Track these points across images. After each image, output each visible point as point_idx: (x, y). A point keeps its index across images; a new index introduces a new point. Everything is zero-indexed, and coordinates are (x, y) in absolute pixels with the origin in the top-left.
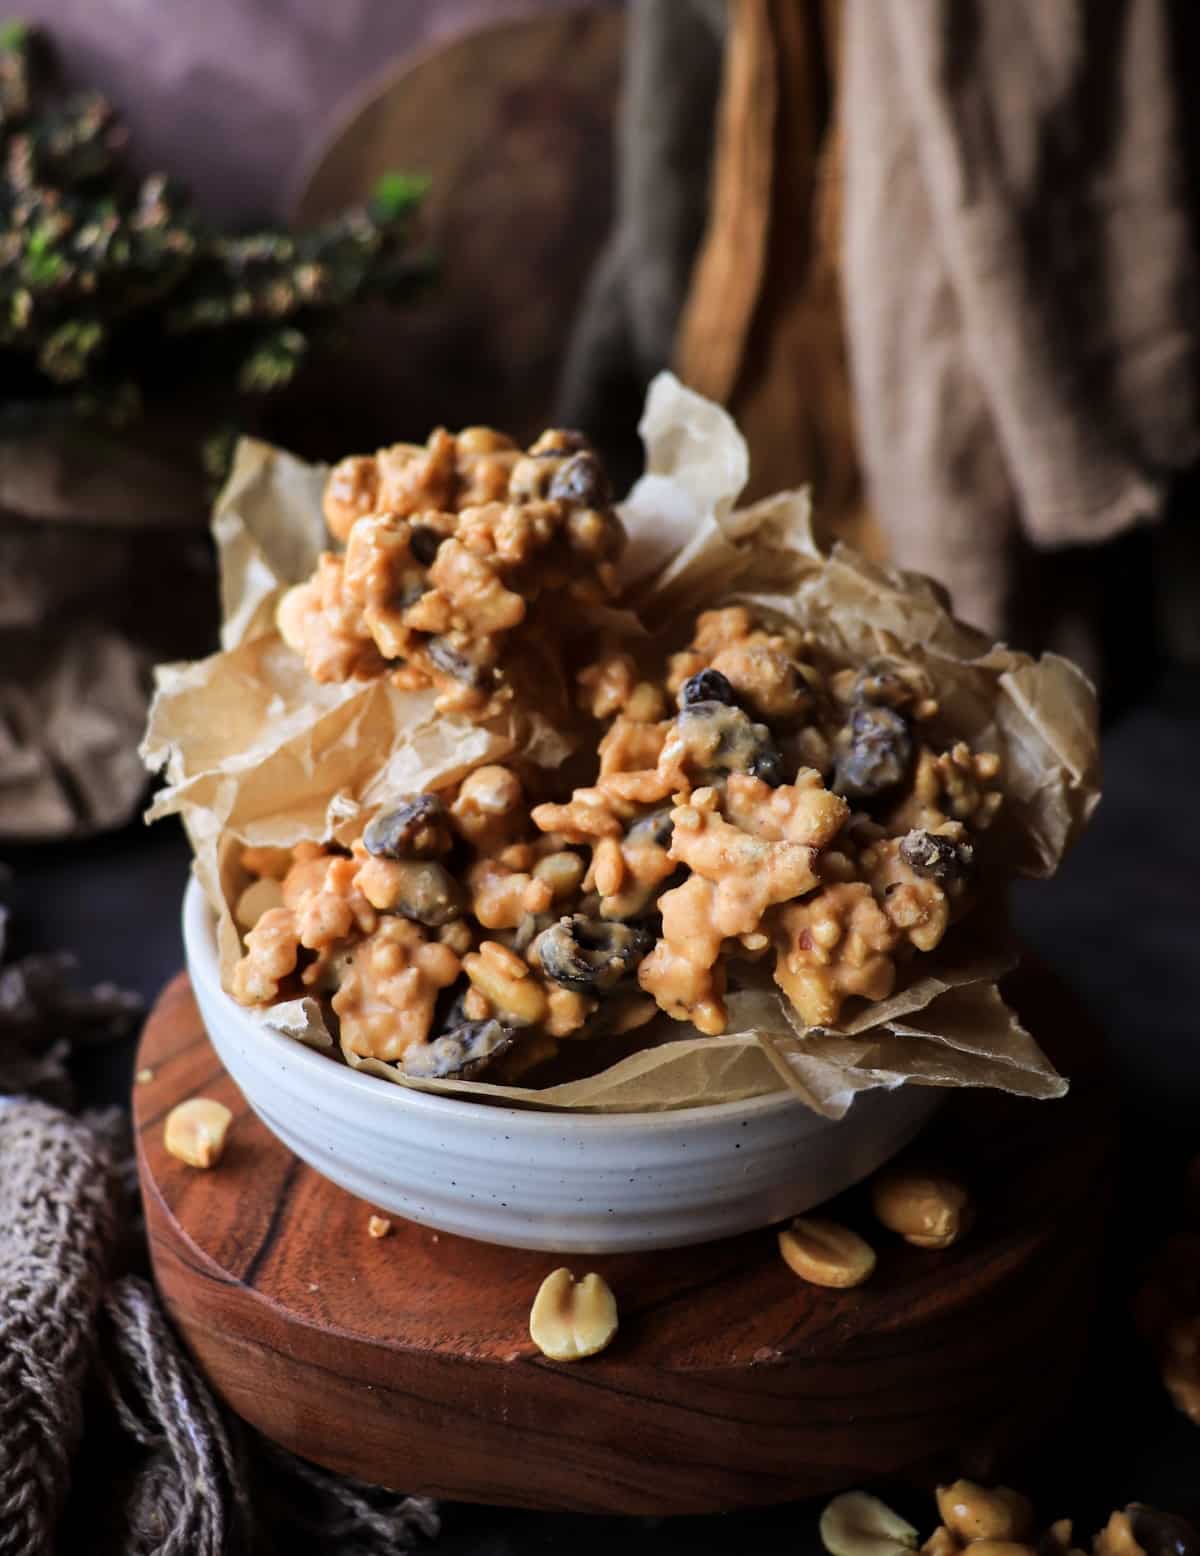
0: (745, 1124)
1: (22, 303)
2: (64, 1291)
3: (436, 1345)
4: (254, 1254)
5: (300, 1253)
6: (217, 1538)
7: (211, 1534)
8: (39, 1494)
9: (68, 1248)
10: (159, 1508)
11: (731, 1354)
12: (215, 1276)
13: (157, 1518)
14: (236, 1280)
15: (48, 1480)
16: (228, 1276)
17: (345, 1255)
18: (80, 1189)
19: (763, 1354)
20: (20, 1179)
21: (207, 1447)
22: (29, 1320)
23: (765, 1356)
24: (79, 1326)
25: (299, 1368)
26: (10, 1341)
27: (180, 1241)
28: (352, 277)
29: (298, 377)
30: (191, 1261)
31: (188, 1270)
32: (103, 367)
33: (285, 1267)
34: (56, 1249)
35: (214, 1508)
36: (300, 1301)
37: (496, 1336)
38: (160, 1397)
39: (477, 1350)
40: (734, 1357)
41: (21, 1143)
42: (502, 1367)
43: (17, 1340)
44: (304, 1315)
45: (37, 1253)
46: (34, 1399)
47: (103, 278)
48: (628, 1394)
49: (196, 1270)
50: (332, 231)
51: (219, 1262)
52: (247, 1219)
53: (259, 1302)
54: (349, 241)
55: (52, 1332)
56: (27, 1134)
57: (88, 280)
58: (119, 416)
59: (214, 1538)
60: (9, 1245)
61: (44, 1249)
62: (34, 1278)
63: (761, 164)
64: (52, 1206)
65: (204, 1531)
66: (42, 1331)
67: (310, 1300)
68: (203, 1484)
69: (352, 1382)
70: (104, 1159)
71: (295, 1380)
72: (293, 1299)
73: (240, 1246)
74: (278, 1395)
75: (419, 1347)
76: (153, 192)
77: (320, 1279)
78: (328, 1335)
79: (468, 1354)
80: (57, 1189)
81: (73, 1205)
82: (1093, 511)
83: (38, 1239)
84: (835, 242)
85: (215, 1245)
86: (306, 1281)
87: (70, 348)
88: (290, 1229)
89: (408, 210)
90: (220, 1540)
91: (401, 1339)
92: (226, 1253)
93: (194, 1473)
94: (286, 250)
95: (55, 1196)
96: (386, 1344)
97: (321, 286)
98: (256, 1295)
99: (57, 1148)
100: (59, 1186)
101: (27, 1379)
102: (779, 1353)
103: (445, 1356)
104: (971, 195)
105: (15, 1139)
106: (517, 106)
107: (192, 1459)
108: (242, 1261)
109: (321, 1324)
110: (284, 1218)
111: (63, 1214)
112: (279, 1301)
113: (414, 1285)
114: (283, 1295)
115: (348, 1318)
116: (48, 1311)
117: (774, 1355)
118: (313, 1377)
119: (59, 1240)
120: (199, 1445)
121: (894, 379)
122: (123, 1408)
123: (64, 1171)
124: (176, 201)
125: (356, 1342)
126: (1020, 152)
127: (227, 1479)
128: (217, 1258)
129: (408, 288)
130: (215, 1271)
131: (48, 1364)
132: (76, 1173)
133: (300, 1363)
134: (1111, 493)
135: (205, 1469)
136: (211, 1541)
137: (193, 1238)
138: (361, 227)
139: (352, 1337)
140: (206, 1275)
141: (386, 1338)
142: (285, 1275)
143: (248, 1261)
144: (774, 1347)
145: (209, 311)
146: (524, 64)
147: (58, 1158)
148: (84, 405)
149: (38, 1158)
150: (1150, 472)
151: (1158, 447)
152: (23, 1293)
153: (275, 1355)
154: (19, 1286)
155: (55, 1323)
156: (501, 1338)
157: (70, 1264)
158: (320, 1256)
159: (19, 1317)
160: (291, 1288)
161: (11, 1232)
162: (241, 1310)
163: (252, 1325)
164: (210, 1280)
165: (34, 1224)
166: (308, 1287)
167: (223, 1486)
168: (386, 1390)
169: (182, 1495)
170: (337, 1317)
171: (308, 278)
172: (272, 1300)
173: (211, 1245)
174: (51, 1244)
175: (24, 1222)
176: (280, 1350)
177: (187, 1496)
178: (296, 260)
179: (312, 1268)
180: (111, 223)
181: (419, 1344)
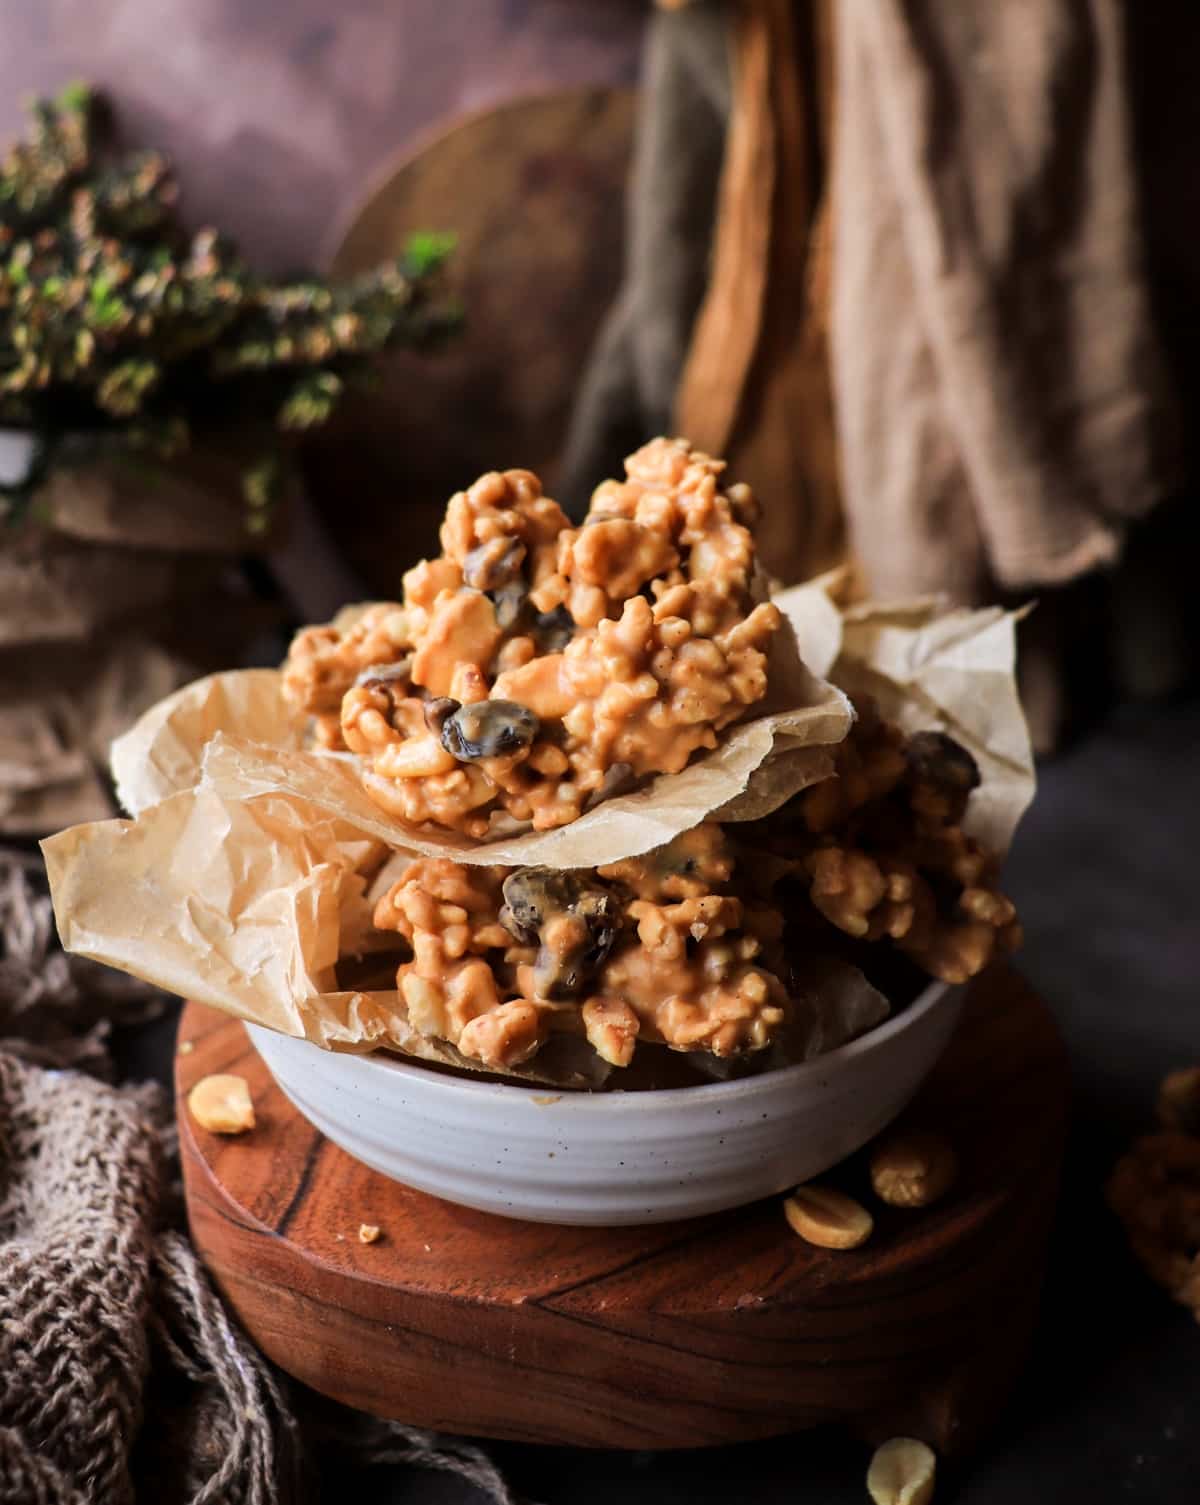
1: (85, 343)
2: (123, 1240)
3: (451, 1289)
4: (286, 1207)
5: (328, 1207)
6: (268, 1461)
7: (262, 1458)
8: (121, 1421)
9: (120, 1201)
10: (213, 1437)
11: (718, 1299)
12: (250, 1226)
13: (212, 1447)
14: (270, 1230)
15: (129, 1409)
16: (262, 1226)
17: (370, 1209)
18: (127, 1150)
19: (746, 1300)
20: (72, 1142)
21: (254, 1378)
22: (99, 1265)
23: (748, 1301)
24: (140, 1271)
25: (326, 1311)
26: (87, 1284)
27: (218, 1195)
28: (384, 326)
29: (333, 416)
30: (227, 1213)
31: (226, 1222)
32: (155, 403)
33: (313, 1219)
34: (110, 1203)
35: (264, 1433)
36: (329, 1249)
37: (506, 1281)
38: (208, 1335)
39: (488, 1294)
40: (720, 1302)
41: (72, 1111)
42: (512, 1309)
43: (93, 1283)
44: (331, 1262)
45: (92, 1206)
46: (112, 1335)
47: (159, 323)
48: (625, 1335)
49: (233, 1221)
50: (365, 284)
51: (255, 1215)
52: (280, 1176)
53: (290, 1251)
54: (381, 294)
55: (120, 1276)
56: (77, 1104)
57: (145, 324)
58: (168, 450)
59: (266, 1461)
60: (66, 1201)
61: (98, 1202)
62: (95, 1230)
63: (759, 232)
64: (102, 1165)
65: (256, 1455)
66: (111, 1275)
67: (337, 1249)
68: (253, 1412)
69: (374, 1324)
70: (148, 1126)
71: (321, 1322)
72: (321, 1248)
73: (273, 1200)
74: (305, 1337)
75: (436, 1290)
76: (204, 244)
77: (347, 1230)
78: (353, 1280)
79: (481, 1297)
80: (106, 1150)
81: (121, 1165)
82: (1056, 554)
83: (92, 1194)
84: (825, 304)
85: (251, 1200)
86: (333, 1231)
87: (127, 385)
88: (319, 1186)
89: (435, 266)
90: (271, 1462)
91: (420, 1283)
92: (260, 1206)
93: (244, 1402)
94: (324, 301)
95: (104, 1157)
96: (406, 1288)
97: (357, 334)
98: (287, 1243)
99: (105, 1115)
100: (109, 1147)
101: (105, 1317)
102: (761, 1299)
103: (460, 1299)
104: (949, 266)
105: (65, 1108)
106: (538, 174)
107: (241, 1389)
108: (275, 1213)
109: (348, 1270)
110: (313, 1175)
111: (113, 1172)
112: (309, 1249)
113: (430, 1236)
114: (313, 1244)
115: (372, 1263)
116: (113, 1257)
117: (757, 1300)
118: (338, 1319)
119: (112, 1194)
120: (248, 1378)
121: (876, 432)
122: (174, 1348)
123: (112, 1135)
124: (225, 253)
125: (379, 1286)
126: (995, 228)
127: (274, 1406)
128: (253, 1210)
129: (435, 337)
130: (251, 1222)
131: (121, 1304)
132: (123, 1137)
133: (325, 1305)
134: (1073, 539)
135: (254, 1399)
136: (263, 1464)
137: (231, 1193)
138: (393, 281)
139: (376, 1282)
140: (242, 1226)
141: (407, 1283)
142: (314, 1227)
143: (281, 1214)
144: (756, 1294)
145: (253, 354)
146: (545, 135)
147: (107, 1123)
148: (136, 437)
149: (88, 1123)
150: (1109, 520)
151: (1116, 497)
152: (88, 1242)
153: (304, 1299)
154: (83, 1237)
155: (121, 1268)
156: (510, 1283)
157: (123, 1215)
158: (347, 1210)
159: (90, 1264)
160: (320, 1237)
161: (65, 1189)
162: (276, 1258)
163: (284, 1271)
164: (246, 1231)
165: (86, 1181)
166: (336, 1237)
167: (271, 1413)
168: (404, 1331)
169: (233, 1424)
170: (361, 1263)
171: (344, 327)
172: (302, 1248)
173: (247, 1199)
174: (105, 1198)
175: (78, 1180)
176: (309, 1294)
177: (238, 1423)
178: (334, 310)
179: (339, 1220)
180: (168, 273)
181: (436, 1289)
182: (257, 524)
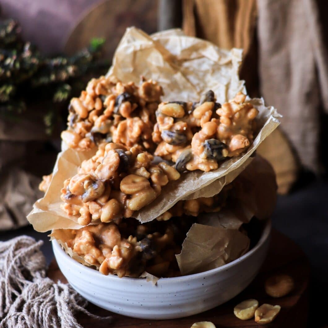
0: (204, 278)
32: (14, 97)
47: (12, 73)
57: (8, 74)
58: (20, 111)
76: (27, 47)
87: (4, 93)
94: (65, 62)
97: (74, 71)
124: (33, 50)
138: (86, 54)
145: (44, 80)
148: (10, 108)
171: (71, 69)
178: (68, 64)
180: (15, 57)
182: (49, 131)
